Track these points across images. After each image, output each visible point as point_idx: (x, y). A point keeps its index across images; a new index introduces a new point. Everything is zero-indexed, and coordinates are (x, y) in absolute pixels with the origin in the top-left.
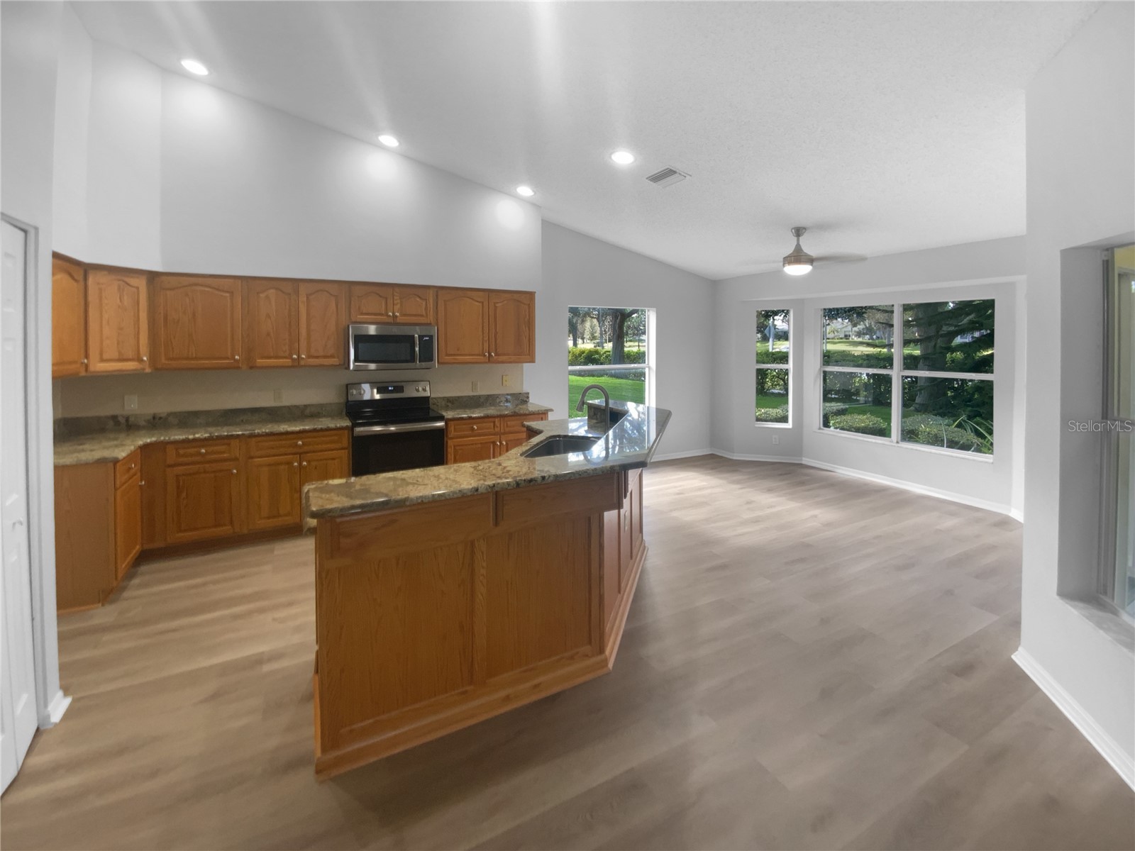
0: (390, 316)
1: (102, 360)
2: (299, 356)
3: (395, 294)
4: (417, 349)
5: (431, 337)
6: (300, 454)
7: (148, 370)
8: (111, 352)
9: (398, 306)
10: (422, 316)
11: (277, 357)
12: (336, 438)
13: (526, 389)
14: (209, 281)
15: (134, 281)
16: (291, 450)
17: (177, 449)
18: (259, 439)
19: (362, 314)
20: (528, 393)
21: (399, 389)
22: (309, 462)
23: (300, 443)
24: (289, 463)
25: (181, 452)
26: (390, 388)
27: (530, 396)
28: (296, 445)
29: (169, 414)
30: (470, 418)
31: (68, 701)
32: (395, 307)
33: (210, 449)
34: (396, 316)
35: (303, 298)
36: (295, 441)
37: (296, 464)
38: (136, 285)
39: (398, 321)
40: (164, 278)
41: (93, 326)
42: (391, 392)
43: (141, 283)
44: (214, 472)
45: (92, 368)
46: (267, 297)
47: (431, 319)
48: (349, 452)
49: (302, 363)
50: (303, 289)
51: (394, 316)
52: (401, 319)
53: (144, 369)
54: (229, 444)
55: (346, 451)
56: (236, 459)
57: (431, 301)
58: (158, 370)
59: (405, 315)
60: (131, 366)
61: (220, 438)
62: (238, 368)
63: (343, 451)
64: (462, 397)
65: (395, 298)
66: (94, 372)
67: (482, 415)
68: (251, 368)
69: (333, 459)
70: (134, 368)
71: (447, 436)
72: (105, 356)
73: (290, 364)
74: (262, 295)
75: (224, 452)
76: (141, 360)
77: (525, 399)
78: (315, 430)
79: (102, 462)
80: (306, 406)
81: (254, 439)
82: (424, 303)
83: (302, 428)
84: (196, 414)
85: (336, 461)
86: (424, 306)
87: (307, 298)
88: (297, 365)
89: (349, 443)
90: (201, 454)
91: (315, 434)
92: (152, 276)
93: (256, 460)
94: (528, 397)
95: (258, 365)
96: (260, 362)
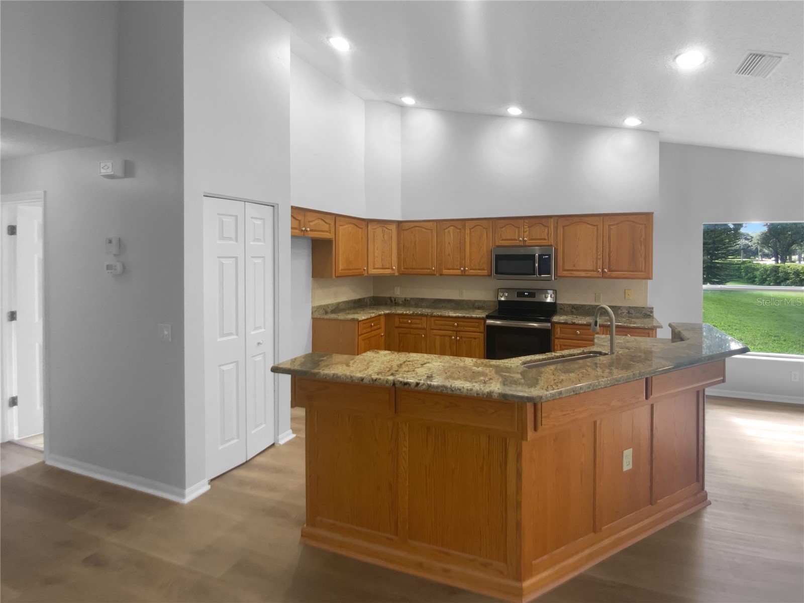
0: (520, 241)
1: (375, 269)
2: (465, 269)
3: (525, 224)
4: (537, 265)
5: (550, 256)
6: (456, 331)
7: (397, 274)
8: (379, 265)
9: (527, 233)
10: (545, 239)
11: (453, 269)
12: (477, 324)
13: (650, 304)
14: (422, 224)
15: (390, 227)
16: (451, 328)
17: (399, 319)
18: (436, 318)
19: (503, 240)
20: (652, 308)
21: (532, 295)
22: (461, 337)
23: (456, 324)
24: (451, 337)
25: (401, 320)
26: (526, 294)
27: (655, 311)
28: (453, 326)
29: (411, 299)
30: (574, 324)
31: (294, 435)
32: (525, 234)
33: (413, 321)
34: (526, 241)
35: (468, 231)
36: (453, 323)
37: (453, 337)
38: (391, 229)
39: (527, 244)
40: (404, 224)
41: (371, 250)
42: (526, 296)
43: (393, 227)
44: (415, 334)
45: (370, 272)
46: (449, 231)
47: (552, 242)
48: (484, 335)
49: (467, 273)
50: (467, 224)
51: (525, 241)
52: (529, 243)
53: (394, 274)
54: (421, 319)
55: (483, 334)
56: (424, 329)
57: (552, 227)
58: (401, 274)
59: (532, 239)
60: (388, 271)
61: (417, 315)
62: (434, 275)
63: (481, 334)
64: (585, 305)
65: (525, 227)
66: (370, 274)
67: (585, 323)
68: (441, 275)
69: (475, 338)
70: (389, 272)
71: (554, 336)
72: (376, 266)
73: (460, 274)
74: (446, 231)
75: (419, 324)
76: (392, 269)
77: (648, 313)
78: (464, 317)
79: (353, 320)
80: (475, 301)
81: (433, 319)
82: (546, 230)
83: (457, 314)
84: (422, 300)
85: (476, 340)
86: (546, 231)
87: (470, 231)
88: (464, 274)
89: (484, 330)
90: (408, 323)
91: (465, 320)
92: (399, 223)
93: (435, 331)
94: (652, 312)
95: (444, 273)
96: (445, 272)
